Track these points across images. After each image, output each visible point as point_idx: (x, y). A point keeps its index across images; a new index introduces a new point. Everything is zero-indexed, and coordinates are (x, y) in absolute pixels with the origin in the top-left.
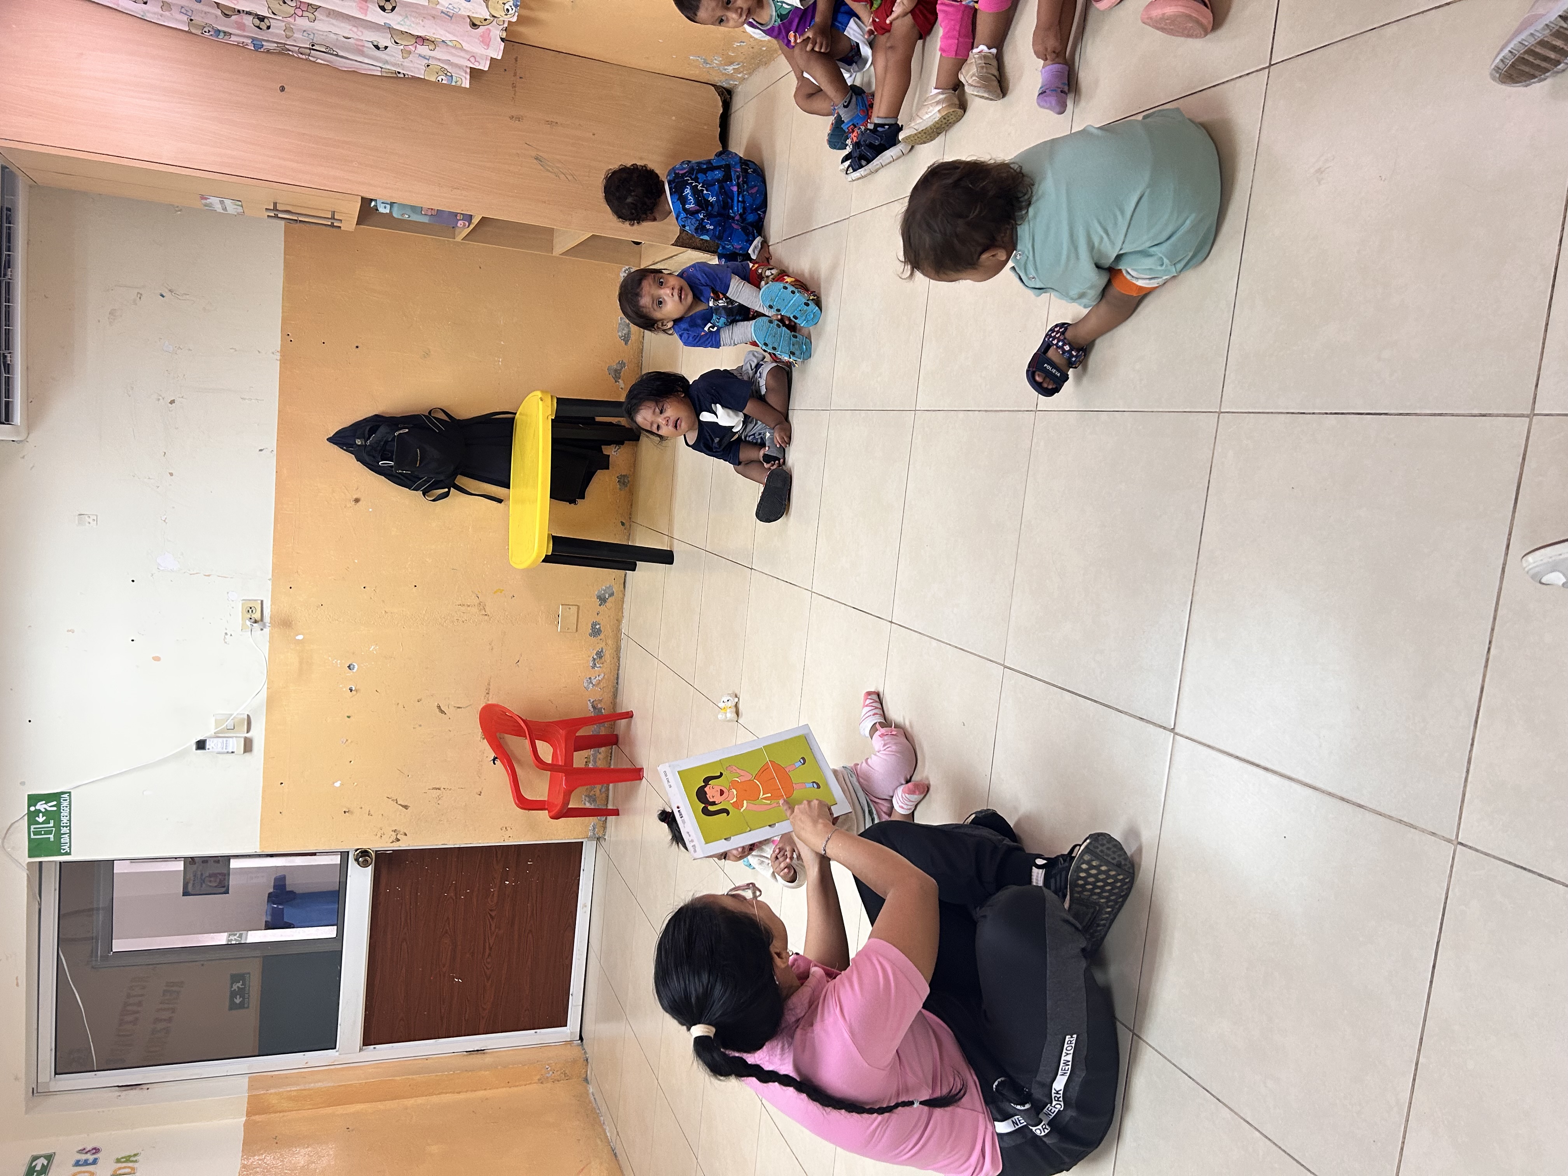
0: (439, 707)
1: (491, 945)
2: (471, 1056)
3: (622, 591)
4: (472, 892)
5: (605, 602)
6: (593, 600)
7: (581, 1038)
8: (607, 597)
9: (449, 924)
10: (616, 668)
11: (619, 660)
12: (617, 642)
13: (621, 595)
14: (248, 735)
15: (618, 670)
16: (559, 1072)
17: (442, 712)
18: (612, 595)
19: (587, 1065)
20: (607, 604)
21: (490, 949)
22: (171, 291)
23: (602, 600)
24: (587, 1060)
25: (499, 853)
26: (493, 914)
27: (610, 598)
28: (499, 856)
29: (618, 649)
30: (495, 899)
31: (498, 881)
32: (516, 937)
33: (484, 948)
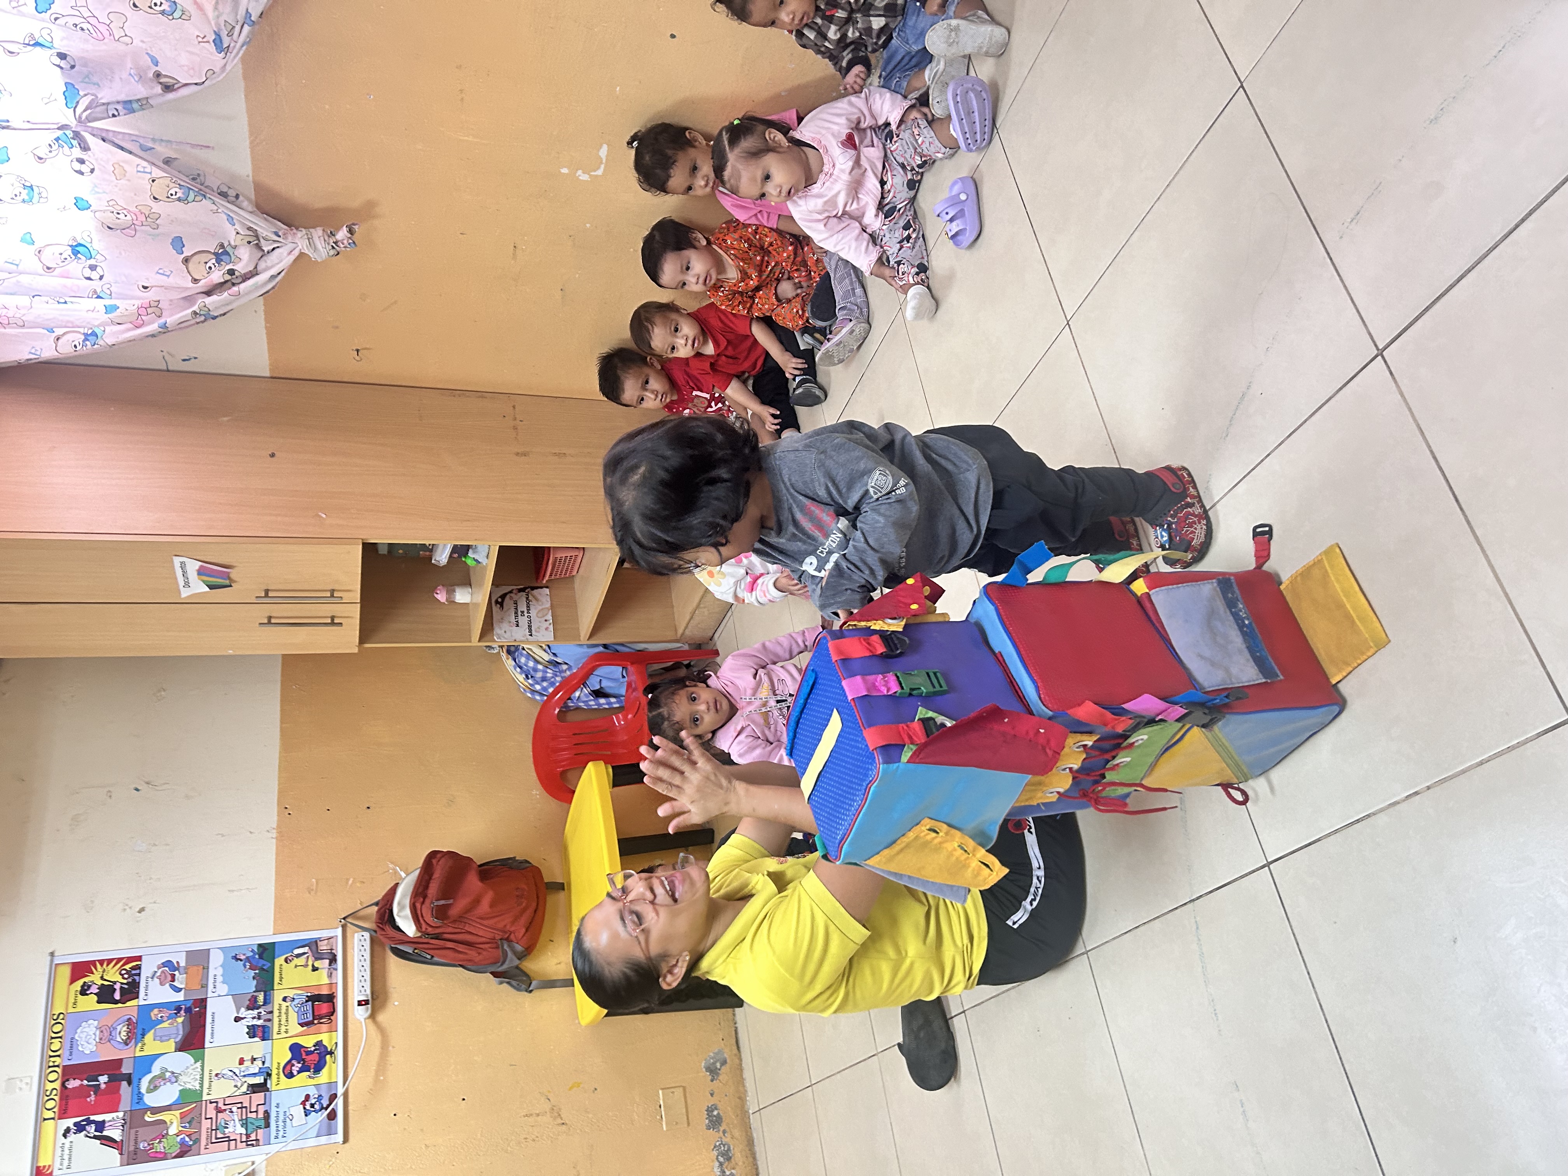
3: (736, 1055)
5: (718, 1074)
6: (701, 1074)
8: (718, 1065)
10: (754, 1171)
11: (755, 1159)
12: (747, 1132)
13: (737, 1061)
15: (758, 1173)
18: (724, 1063)
20: (721, 1078)
22: (148, 783)
23: (713, 1071)
27: (723, 1067)
29: (750, 1141)
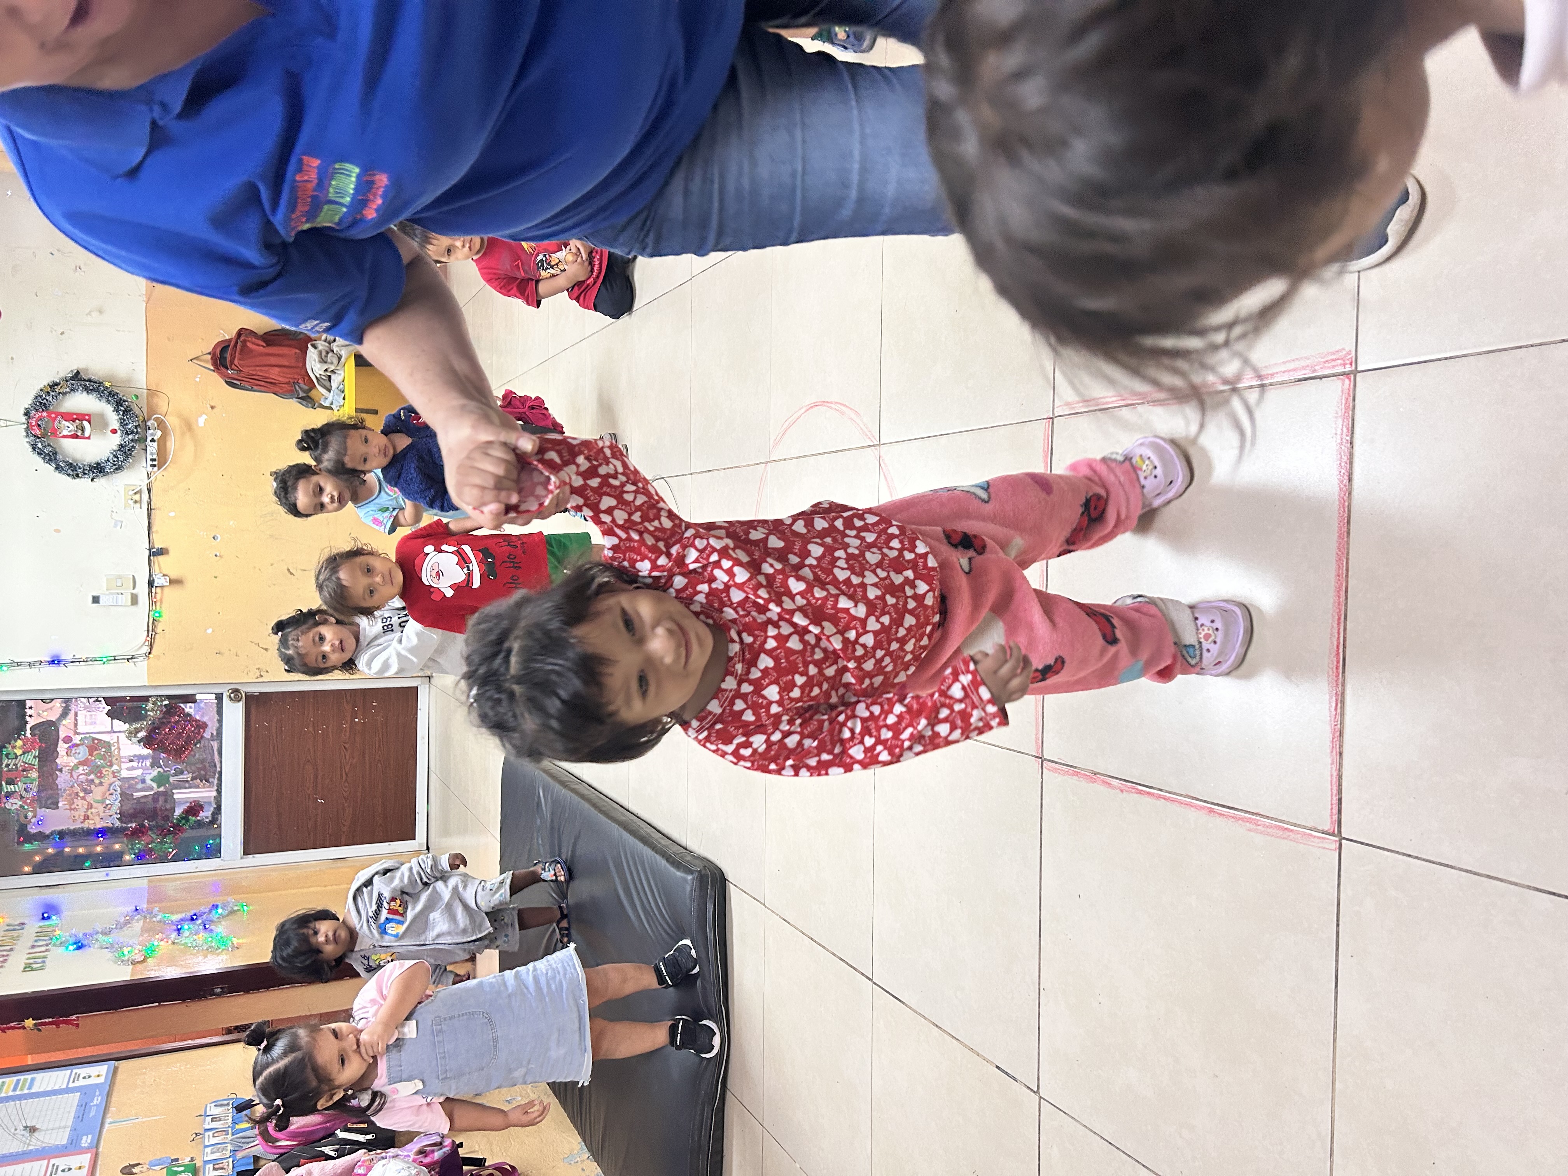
0: (288, 570)
1: (347, 770)
2: (336, 863)
4: (328, 727)
9: (310, 754)
14: (134, 592)
17: (292, 574)
21: (346, 775)
22: (59, 251)
25: (348, 695)
26: (347, 746)
28: (348, 698)
30: (348, 734)
31: (349, 719)
32: (367, 766)
33: (341, 775)
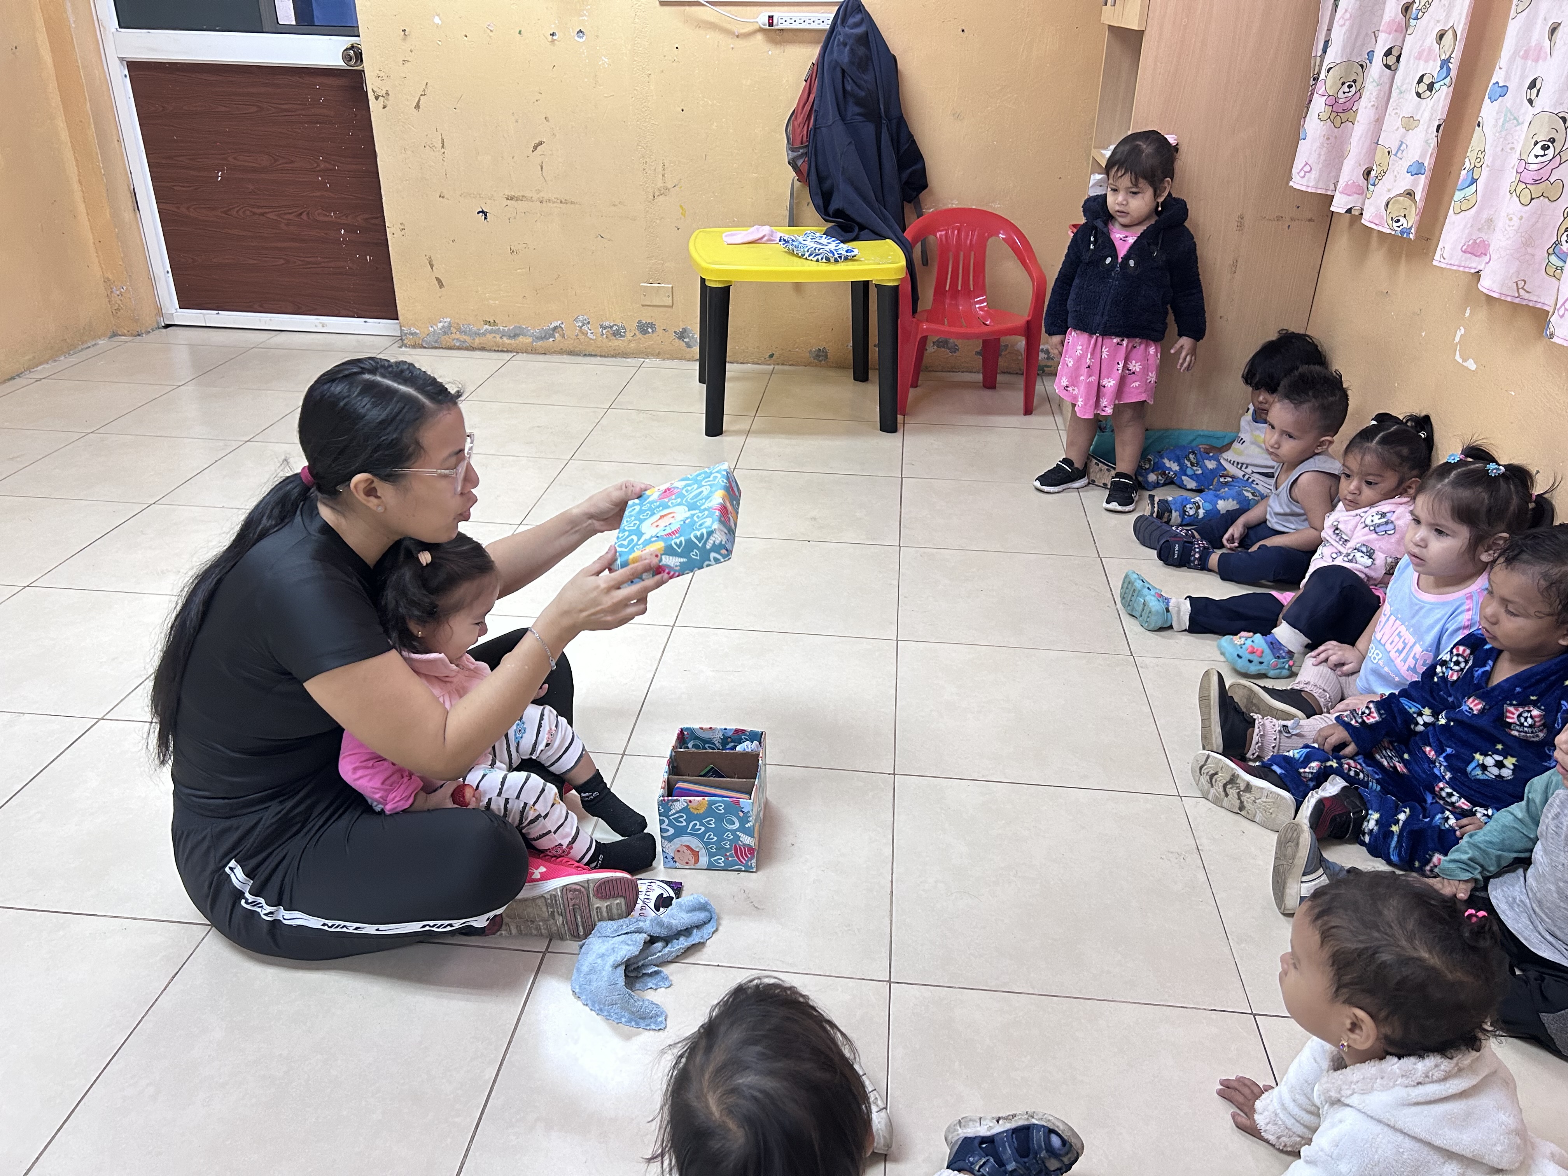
0: (541, 143)
1: (268, 215)
2: (129, 195)
3: (694, 356)
4: (327, 190)
5: (679, 338)
7: (167, 326)
8: (686, 340)
9: (286, 163)
10: (603, 354)
11: (613, 356)
12: (633, 354)
13: (688, 357)
15: (601, 356)
16: (119, 302)
17: (535, 148)
18: (688, 345)
19: (132, 335)
20: (677, 340)
21: (262, 214)
23: (682, 335)
24: (139, 335)
25: (376, 221)
26: (304, 216)
27: (684, 344)
28: (373, 221)
29: (625, 355)
30: (321, 218)
31: (343, 221)
32: (279, 245)
33: (259, 207)
